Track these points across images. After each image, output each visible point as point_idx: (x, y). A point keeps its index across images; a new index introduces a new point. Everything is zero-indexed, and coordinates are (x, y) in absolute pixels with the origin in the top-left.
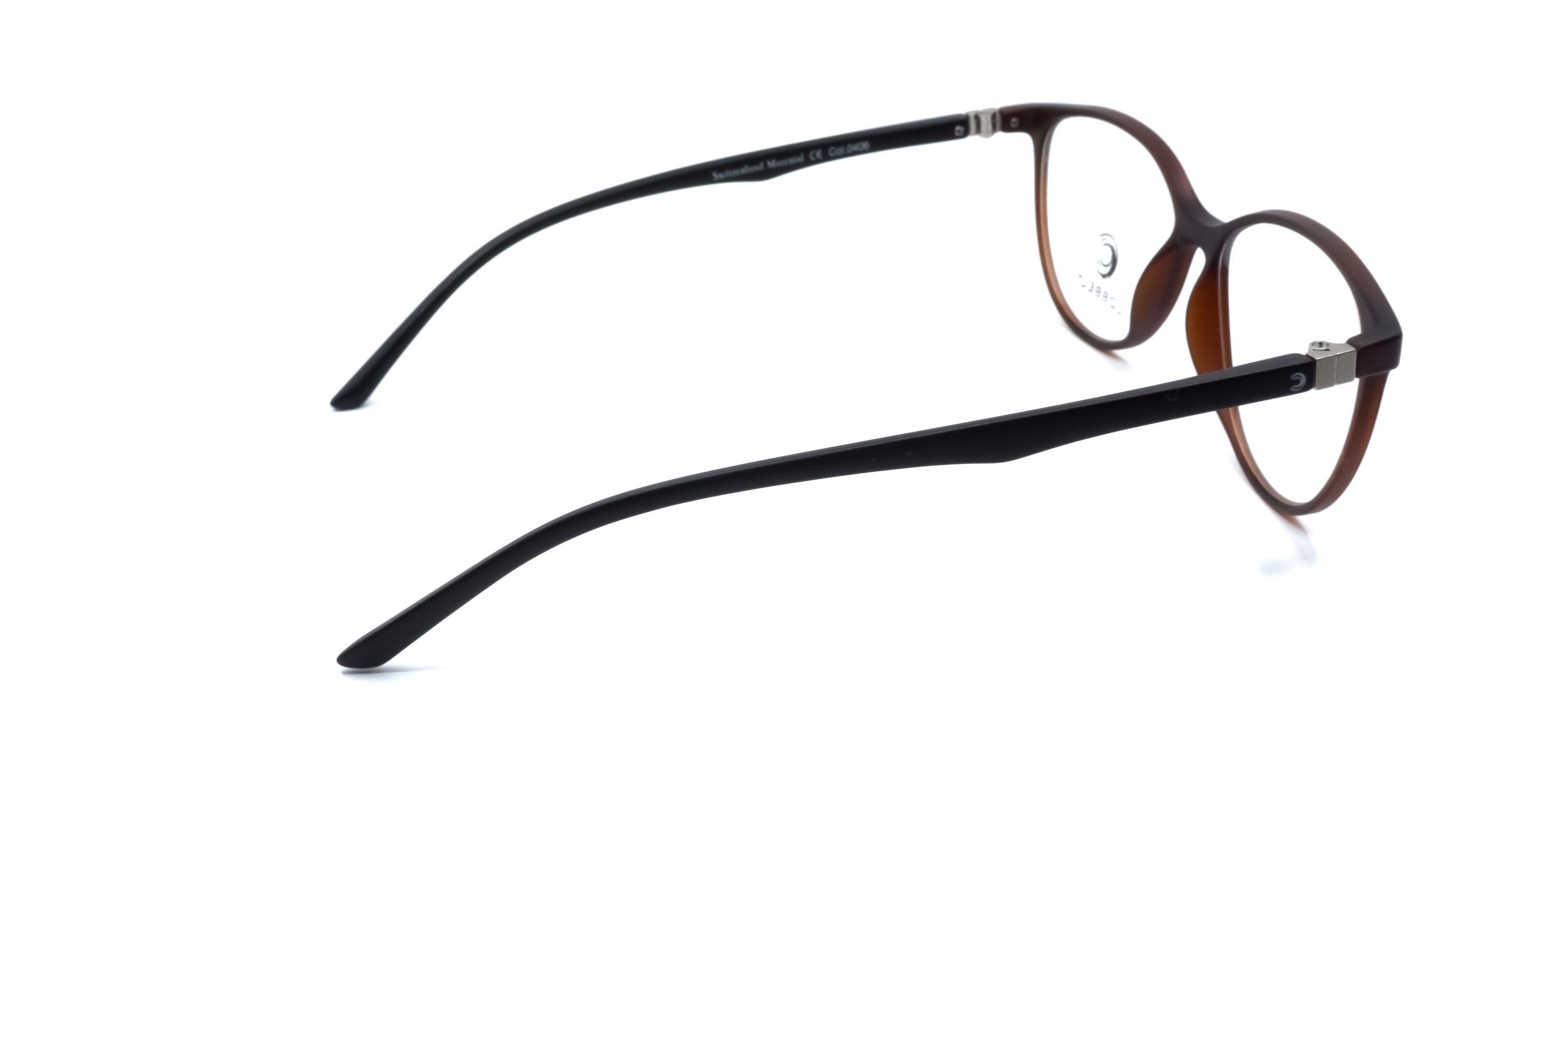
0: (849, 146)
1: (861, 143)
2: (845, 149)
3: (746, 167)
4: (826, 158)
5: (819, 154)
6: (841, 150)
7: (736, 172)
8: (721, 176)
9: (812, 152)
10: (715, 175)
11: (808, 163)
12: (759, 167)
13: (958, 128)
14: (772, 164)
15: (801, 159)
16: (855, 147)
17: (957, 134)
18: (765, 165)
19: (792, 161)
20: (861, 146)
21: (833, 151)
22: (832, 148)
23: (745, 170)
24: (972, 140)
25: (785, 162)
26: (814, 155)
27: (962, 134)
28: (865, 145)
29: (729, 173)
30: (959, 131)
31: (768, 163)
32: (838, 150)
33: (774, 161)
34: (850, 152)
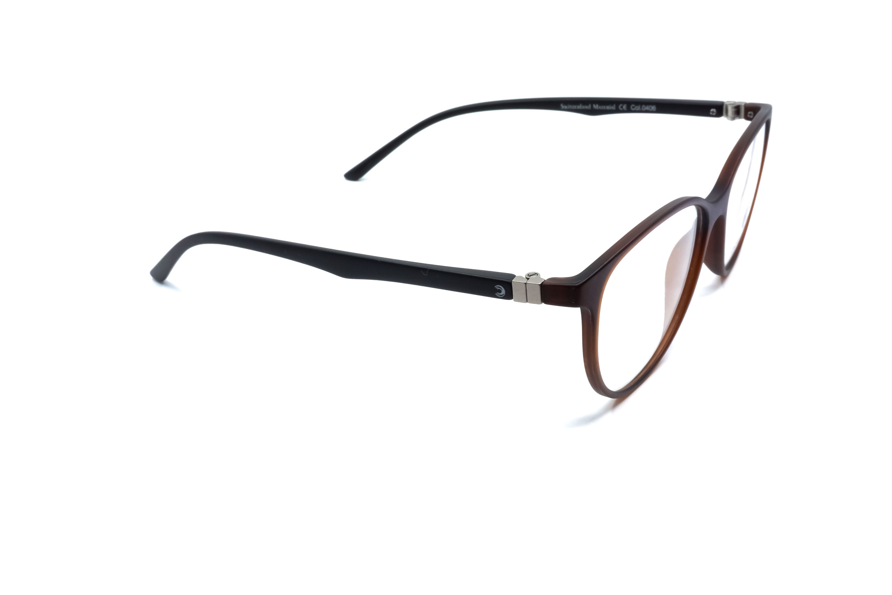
0: (643, 106)
1: (650, 106)
2: (641, 108)
3: (581, 105)
4: (629, 111)
5: (625, 107)
6: (638, 108)
7: (574, 107)
8: (566, 107)
9: (621, 105)
10: (562, 106)
11: (617, 111)
12: (589, 107)
13: (712, 110)
14: (596, 107)
15: (613, 108)
16: (647, 108)
17: (711, 113)
18: (592, 106)
19: (608, 108)
20: (651, 108)
21: (633, 107)
22: (633, 105)
23: (580, 107)
24: (723, 119)
25: (603, 107)
26: (622, 107)
27: (714, 114)
28: (653, 108)
29: (570, 107)
30: (713, 112)
31: (594, 106)
32: (637, 107)
33: (597, 105)
34: (644, 110)
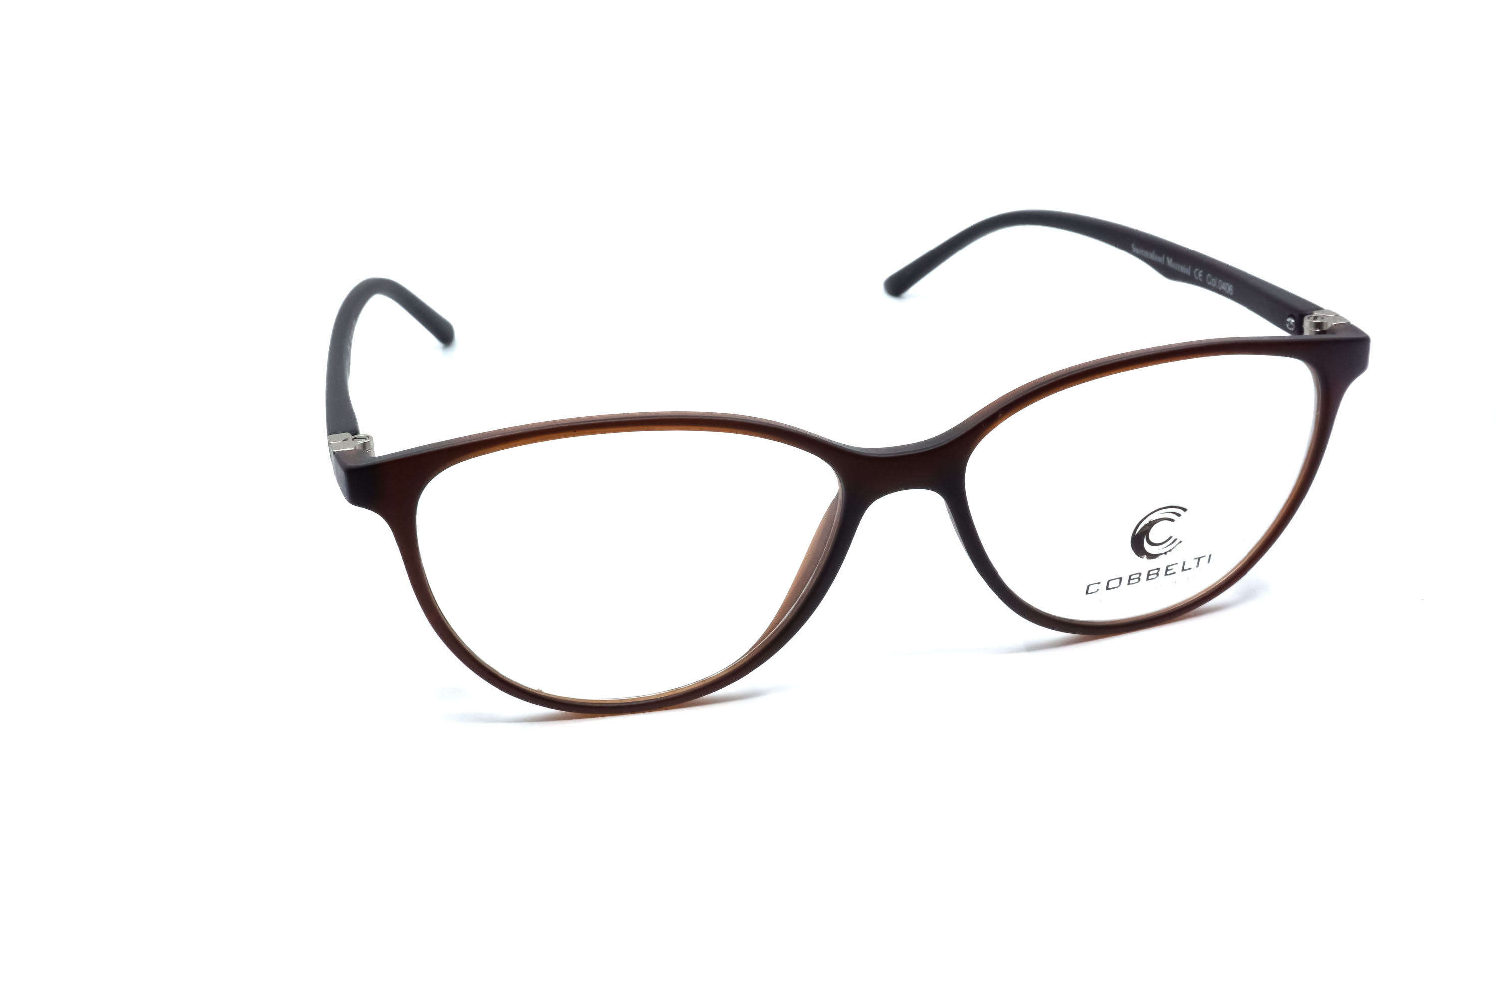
0: (1221, 279)
1: (1227, 284)
2: (1218, 282)
4: (1203, 284)
5: (1200, 275)
6: (1214, 282)
7: (1147, 254)
8: (1137, 251)
9: (1197, 270)
10: (1134, 247)
11: (1191, 279)
12: (1162, 260)
13: (1289, 320)
14: (1170, 262)
15: (1188, 272)
16: (1224, 286)
18: (1165, 260)
19: (1182, 269)
20: (1227, 288)
21: (1210, 280)
22: (1210, 274)
23: (1152, 256)
25: (1177, 267)
26: (1197, 274)
27: (1292, 329)
28: (1230, 289)
29: (1142, 252)
30: (1290, 324)
31: (1168, 258)
32: (1213, 280)
33: (1171, 260)
34: (1220, 289)
